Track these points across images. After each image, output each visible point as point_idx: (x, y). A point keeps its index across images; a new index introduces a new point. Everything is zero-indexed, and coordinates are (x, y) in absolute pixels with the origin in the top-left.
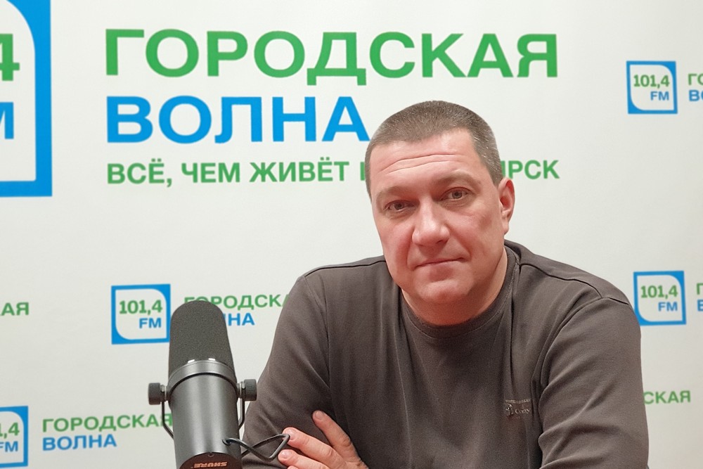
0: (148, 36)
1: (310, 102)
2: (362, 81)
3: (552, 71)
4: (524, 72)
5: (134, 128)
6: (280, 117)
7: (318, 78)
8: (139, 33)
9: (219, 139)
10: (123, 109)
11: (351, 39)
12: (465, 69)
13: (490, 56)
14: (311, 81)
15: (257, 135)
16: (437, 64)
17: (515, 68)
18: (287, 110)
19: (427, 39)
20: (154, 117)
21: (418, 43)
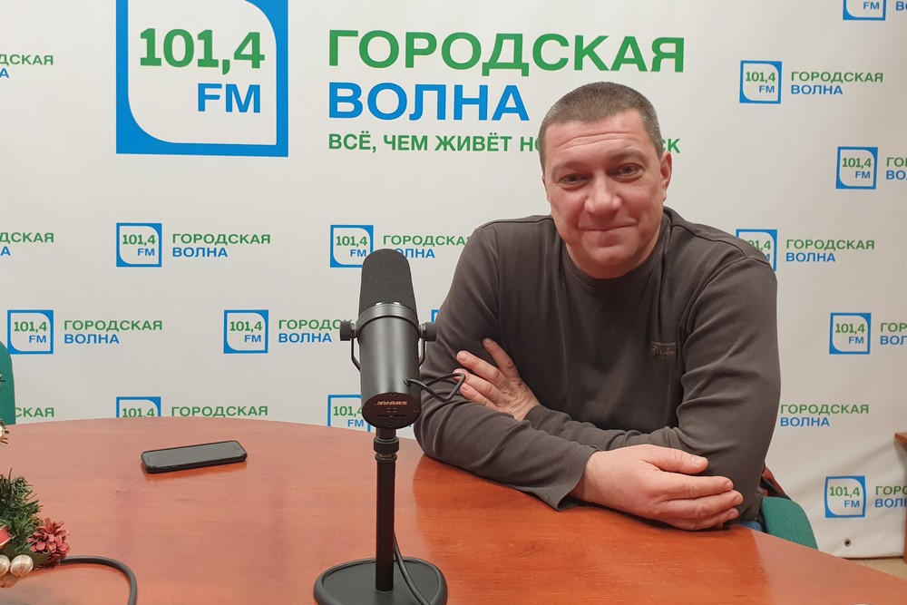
0: (361, 35)
1: (484, 90)
2: (525, 73)
3: (679, 68)
4: (656, 67)
5: (349, 107)
6: (460, 101)
7: (491, 70)
8: (355, 34)
9: (413, 117)
10: (341, 92)
11: (518, 39)
12: (609, 64)
13: (629, 54)
14: (485, 73)
15: (441, 115)
16: (587, 60)
17: (649, 65)
18: (465, 96)
19: (579, 39)
20: (364, 99)
21: (572, 42)
